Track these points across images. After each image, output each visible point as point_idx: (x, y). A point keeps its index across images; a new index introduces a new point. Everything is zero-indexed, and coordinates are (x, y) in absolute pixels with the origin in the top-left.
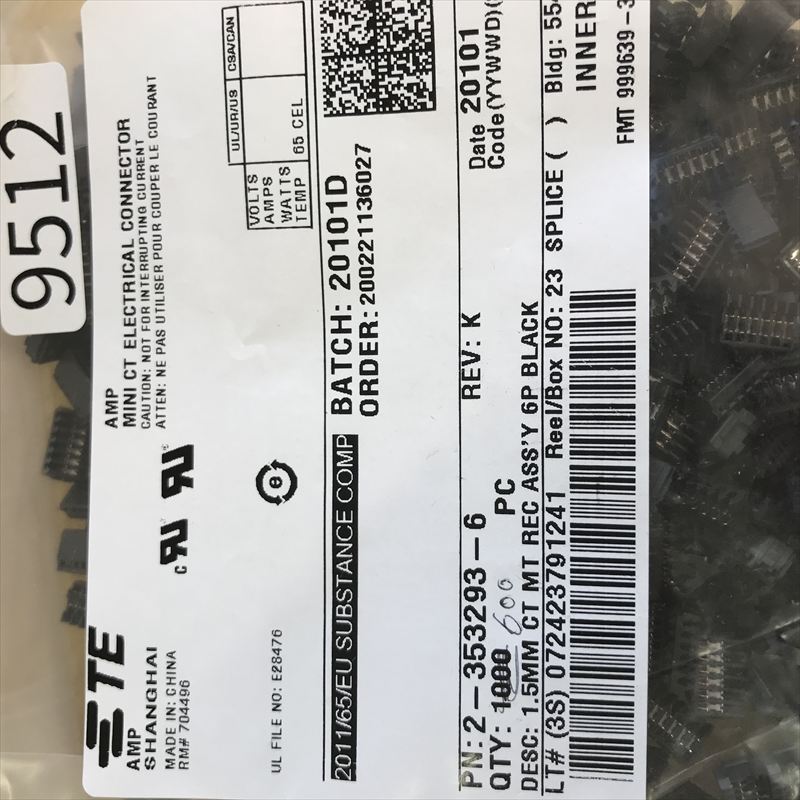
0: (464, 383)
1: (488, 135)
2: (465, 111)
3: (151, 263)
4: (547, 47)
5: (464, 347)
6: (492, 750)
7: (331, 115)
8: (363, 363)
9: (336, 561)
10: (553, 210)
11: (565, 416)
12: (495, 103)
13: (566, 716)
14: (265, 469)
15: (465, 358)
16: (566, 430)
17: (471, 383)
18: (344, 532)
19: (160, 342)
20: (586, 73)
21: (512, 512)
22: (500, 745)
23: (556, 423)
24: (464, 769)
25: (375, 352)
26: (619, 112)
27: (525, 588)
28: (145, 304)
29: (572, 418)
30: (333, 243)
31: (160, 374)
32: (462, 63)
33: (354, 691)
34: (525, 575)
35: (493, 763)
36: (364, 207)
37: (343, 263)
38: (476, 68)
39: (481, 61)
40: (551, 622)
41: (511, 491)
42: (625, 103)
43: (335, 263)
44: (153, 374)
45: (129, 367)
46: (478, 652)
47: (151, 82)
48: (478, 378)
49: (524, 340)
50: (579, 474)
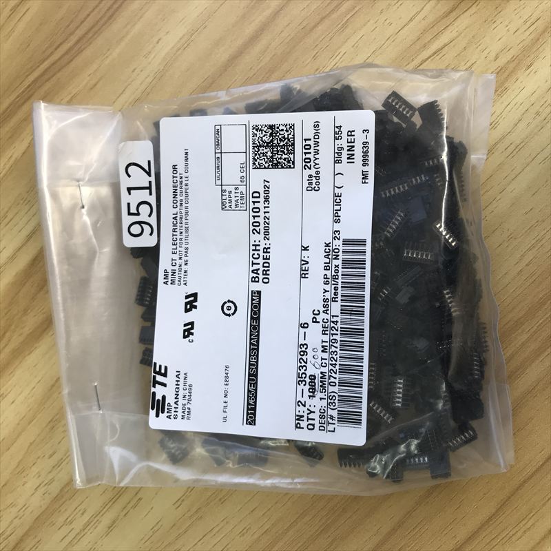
0: (302, 272)
1: (314, 178)
2: (305, 169)
3: (184, 221)
4: (336, 146)
5: (303, 258)
6: (308, 414)
7: (255, 168)
8: (264, 263)
9: (251, 339)
10: (338, 208)
11: (339, 286)
12: (317, 166)
13: (336, 401)
14: (225, 303)
15: (303, 262)
16: (339, 291)
17: (305, 272)
18: (255, 328)
19: (186, 252)
20: (351, 157)
21: (319, 322)
22: (311, 412)
23: (336, 289)
24: (297, 422)
25: (269, 259)
26: (363, 172)
27: (322, 351)
28: (181, 237)
29: (342, 287)
30: (254, 217)
31: (186, 264)
32: (305, 151)
33: (256, 390)
34: (323, 347)
35: (308, 419)
36: (266, 203)
37: (258, 224)
38: (310, 153)
39: (312, 150)
40: (332, 365)
41: (319, 314)
42: (365, 169)
43: (254, 224)
44: (183, 264)
45: (174, 262)
46: (304, 376)
47: (186, 151)
48: (307, 271)
49: (325, 256)
50: (344, 308)
